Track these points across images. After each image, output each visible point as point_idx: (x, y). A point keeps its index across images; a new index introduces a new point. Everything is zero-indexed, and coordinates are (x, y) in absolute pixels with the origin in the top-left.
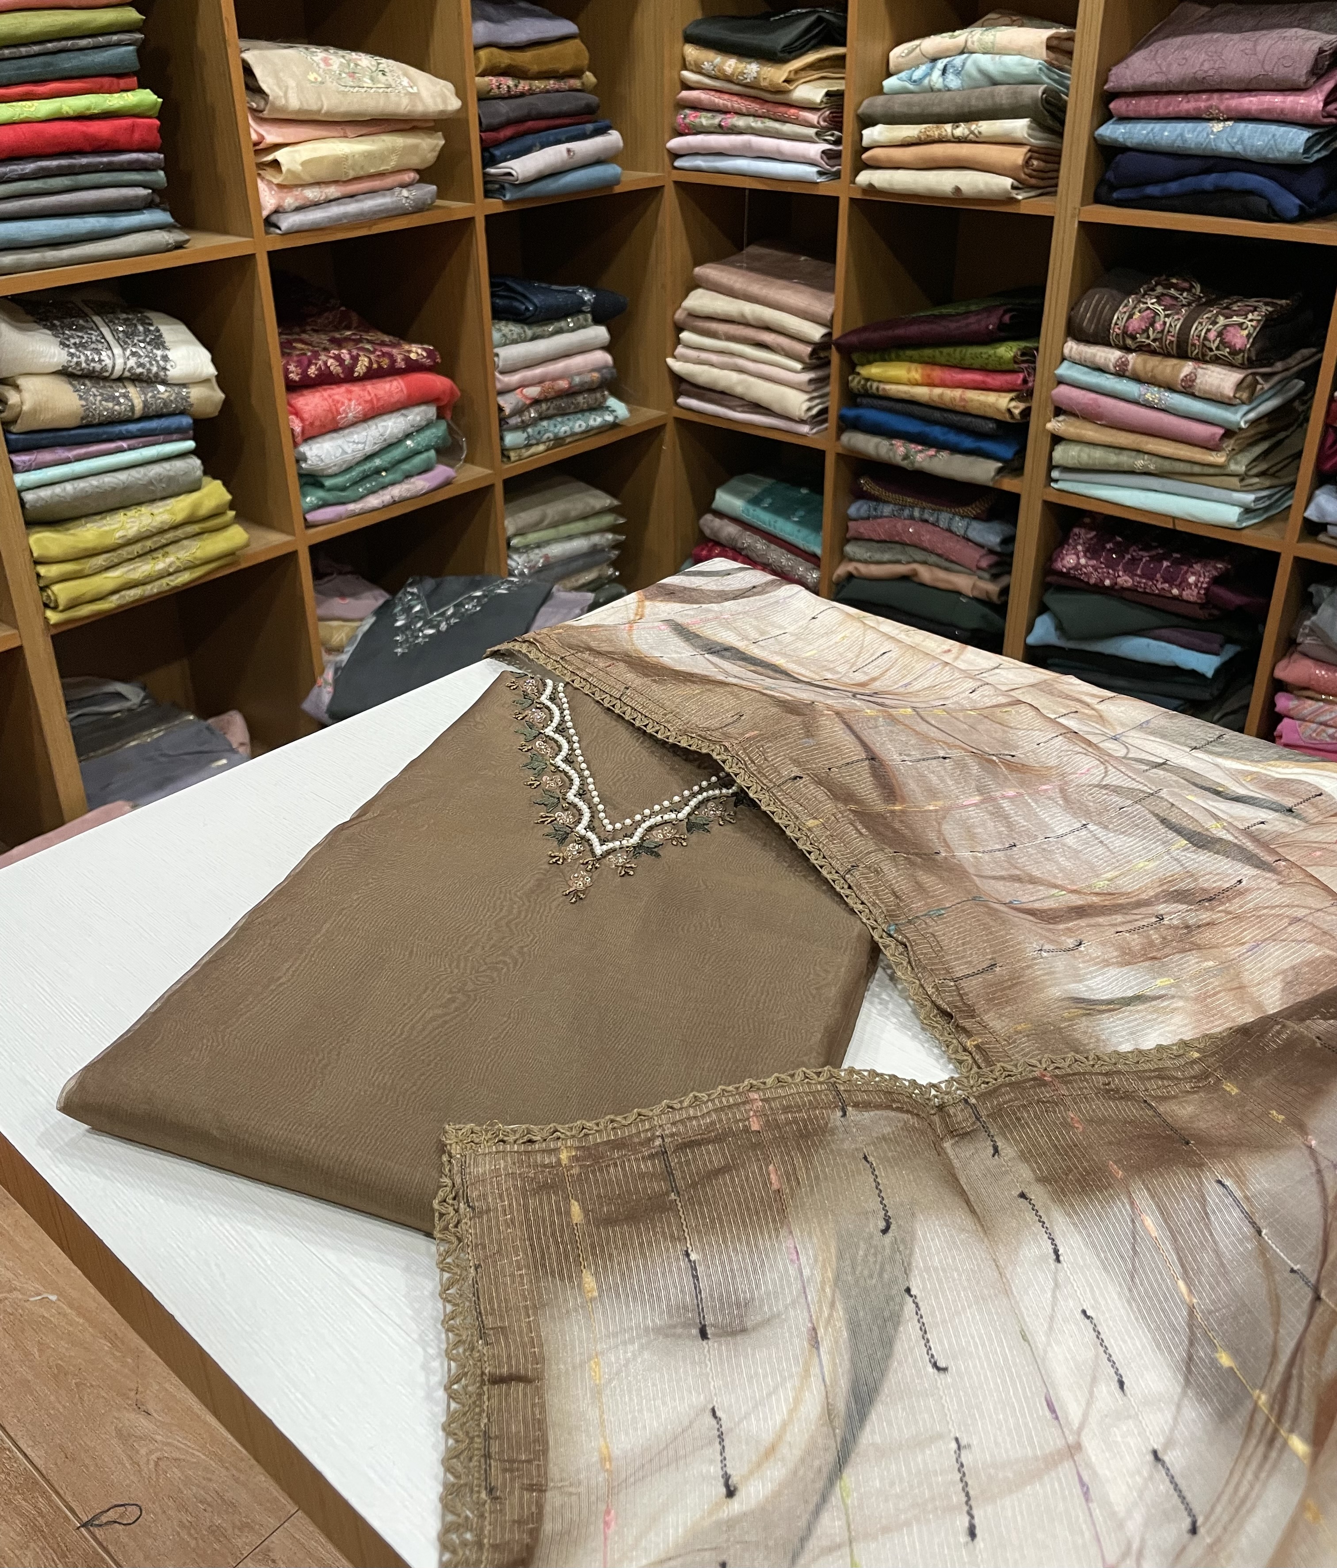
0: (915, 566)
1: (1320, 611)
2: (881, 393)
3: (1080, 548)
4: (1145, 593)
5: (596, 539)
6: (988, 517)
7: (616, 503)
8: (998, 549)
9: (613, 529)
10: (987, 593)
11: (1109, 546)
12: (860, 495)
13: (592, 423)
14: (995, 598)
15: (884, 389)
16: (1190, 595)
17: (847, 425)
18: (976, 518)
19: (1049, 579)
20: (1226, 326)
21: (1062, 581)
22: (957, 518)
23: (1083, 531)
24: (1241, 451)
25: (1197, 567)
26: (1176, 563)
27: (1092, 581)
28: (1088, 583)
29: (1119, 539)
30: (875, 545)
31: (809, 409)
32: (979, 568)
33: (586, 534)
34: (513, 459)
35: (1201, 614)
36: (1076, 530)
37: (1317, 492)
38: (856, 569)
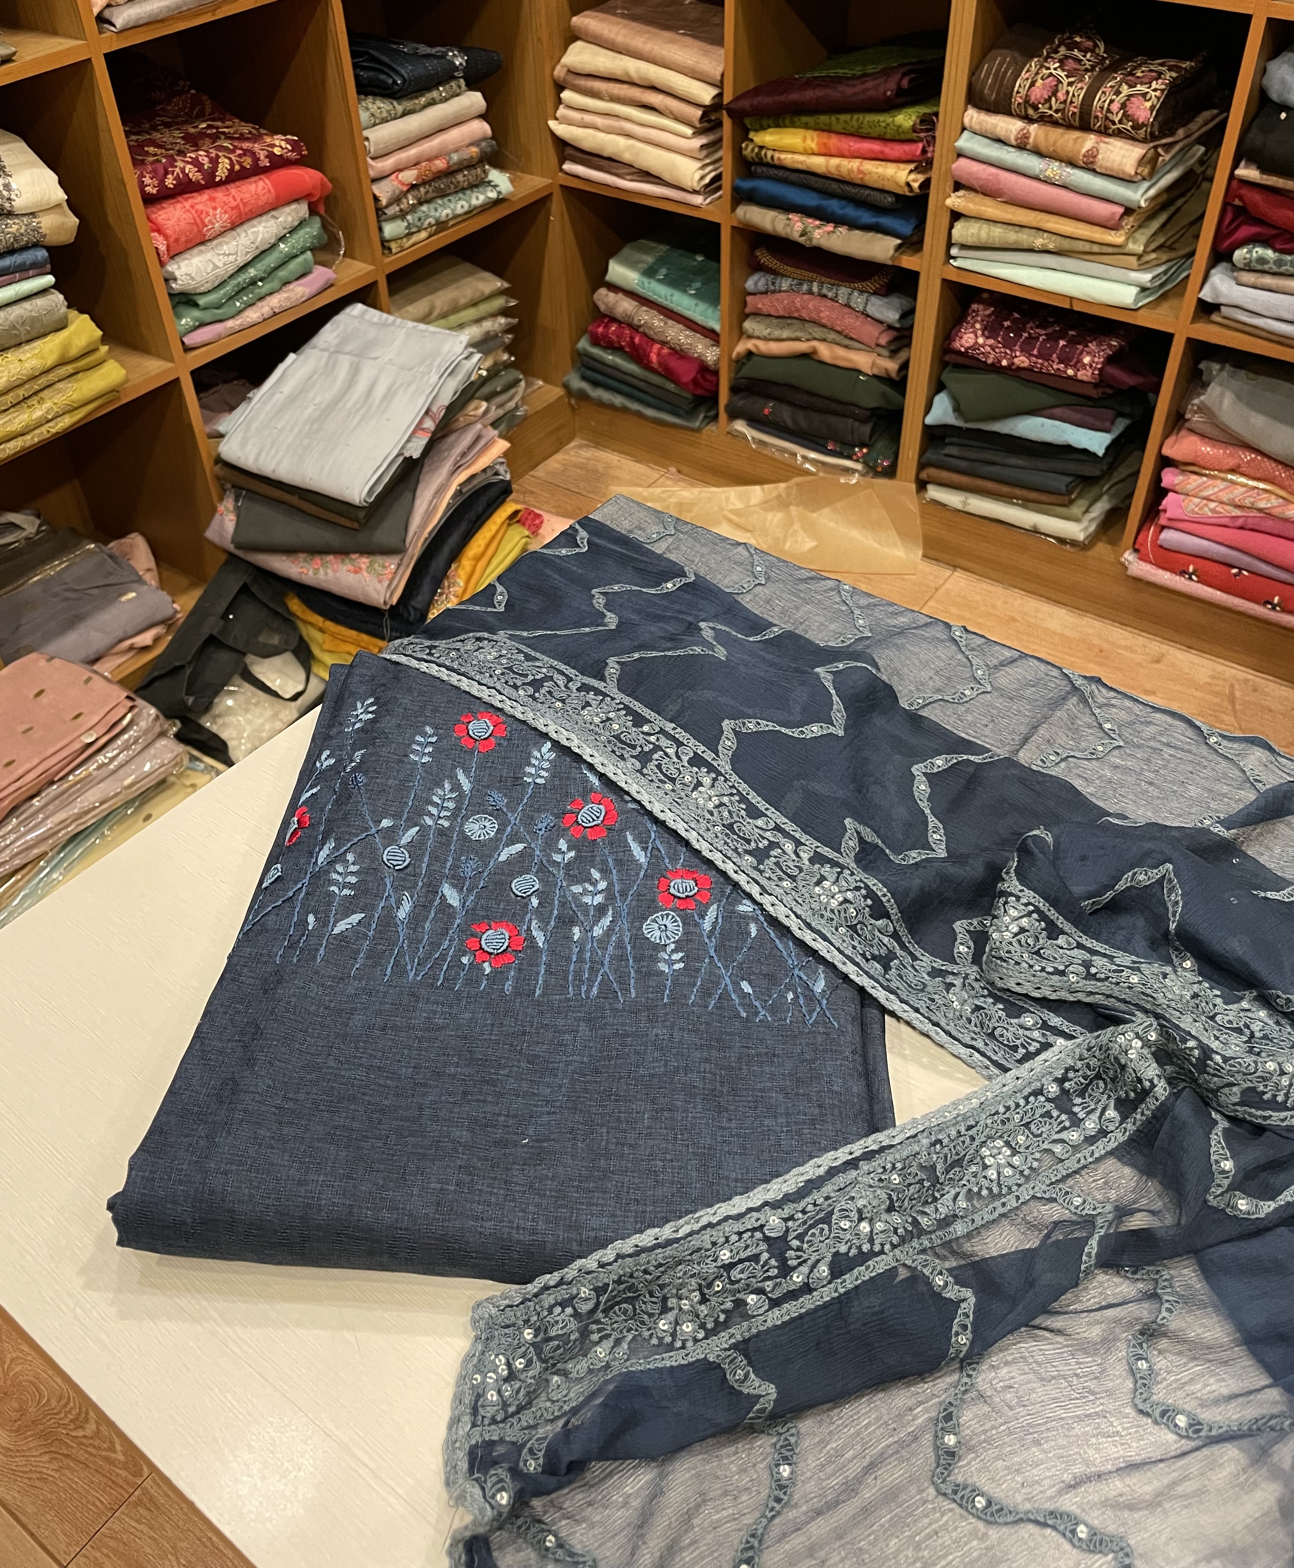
0: (814, 343)
1: (1209, 390)
2: (776, 162)
3: (978, 326)
4: (1042, 373)
5: (488, 325)
6: (885, 292)
7: (506, 285)
8: (897, 325)
9: (505, 312)
10: (886, 370)
11: (1007, 324)
12: (757, 267)
13: (474, 202)
14: (894, 375)
15: (779, 159)
16: (1084, 375)
17: (740, 197)
18: (875, 293)
19: (947, 358)
20: (1129, 96)
21: (960, 360)
22: (856, 294)
23: (981, 307)
24: (1140, 227)
25: (1092, 346)
26: (1072, 342)
27: (990, 361)
28: (985, 362)
29: (1016, 315)
30: (775, 321)
31: (702, 178)
32: (878, 345)
33: (478, 321)
34: (394, 251)
35: (1094, 393)
36: (975, 306)
37: (1213, 271)
38: (756, 346)
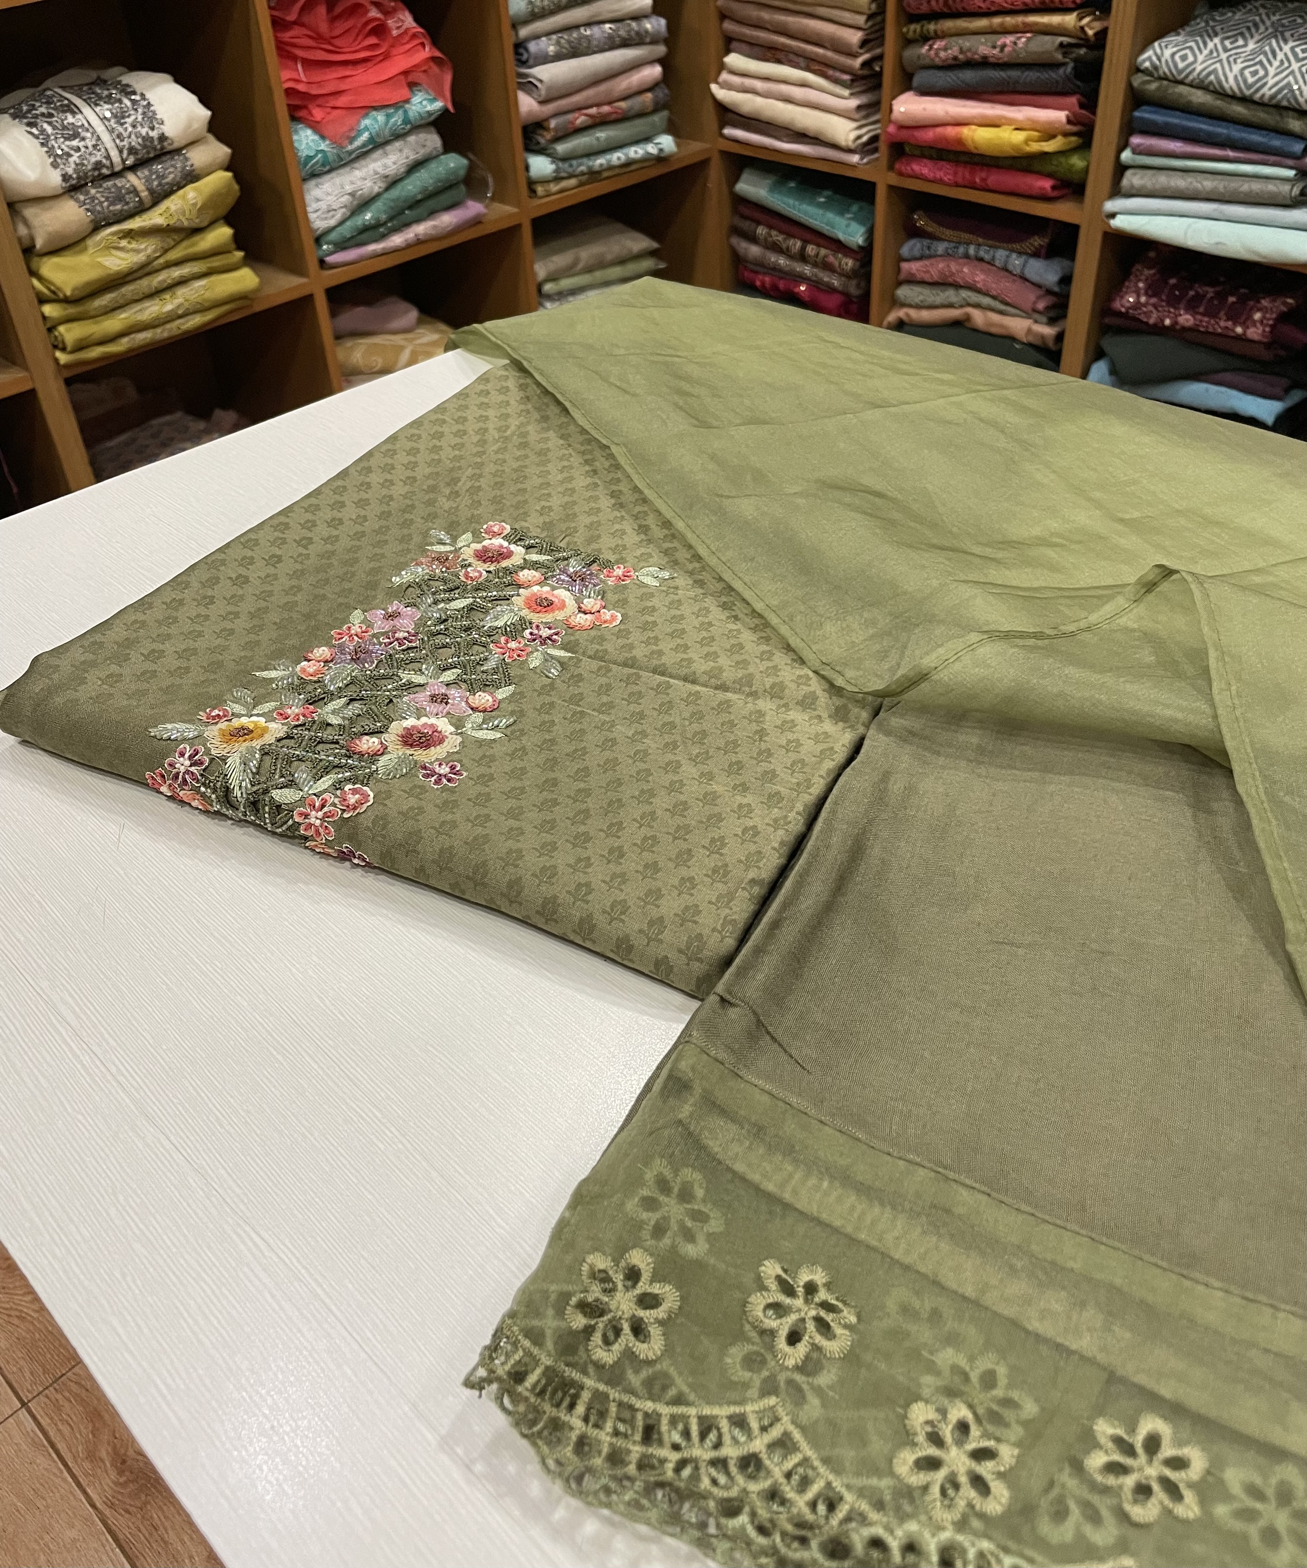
0: (970, 310)
3: (1141, 285)
4: (1208, 333)
6: (1047, 253)
7: (655, 245)
8: (1055, 289)
10: (1043, 337)
11: (1173, 281)
12: (915, 232)
13: (632, 155)
14: (1051, 344)
16: (1254, 333)
18: (1036, 255)
19: (1107, 320)
21: (1120, 322)
22: (1014, 255)
23: (1145, 266)
25: (1265, 303)
26: (1242, 298)
27: (1152, 321)
28: (1147, 323)
29: (1184, 274)
30: (928, 287)
31: (859, 137)
32: (1035, 311)
34: (541, 194)
35: (1266, 355)
36: (1139, 266)
38: (907, 315)
